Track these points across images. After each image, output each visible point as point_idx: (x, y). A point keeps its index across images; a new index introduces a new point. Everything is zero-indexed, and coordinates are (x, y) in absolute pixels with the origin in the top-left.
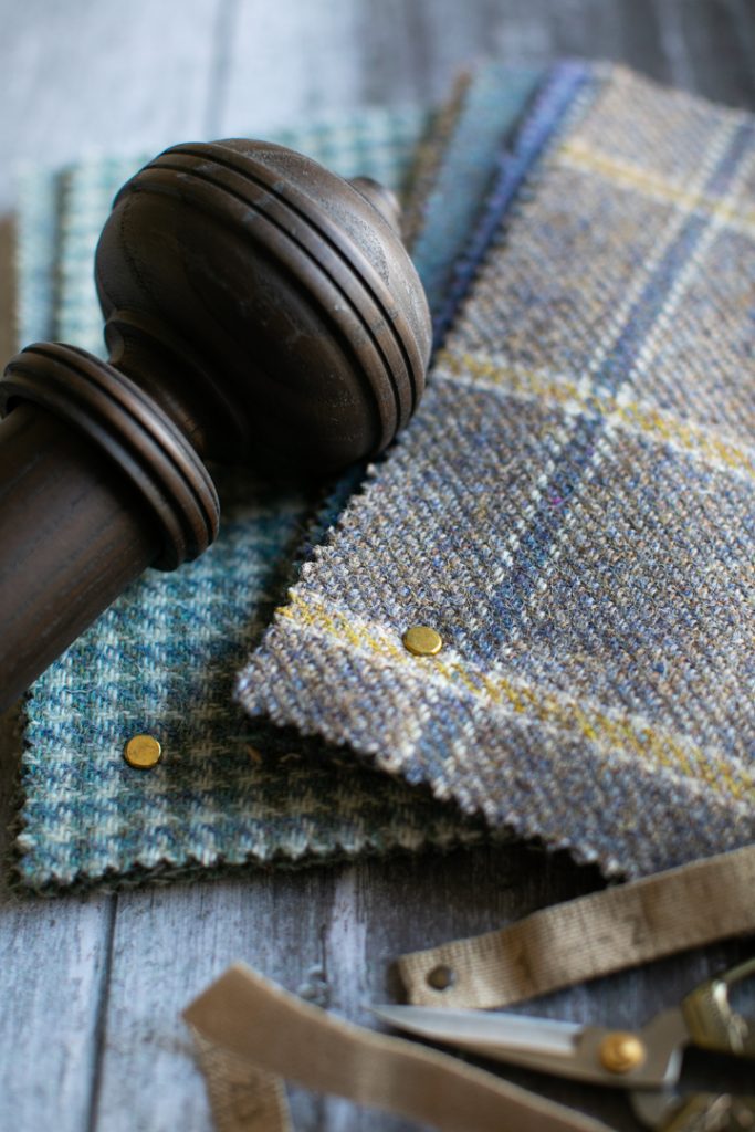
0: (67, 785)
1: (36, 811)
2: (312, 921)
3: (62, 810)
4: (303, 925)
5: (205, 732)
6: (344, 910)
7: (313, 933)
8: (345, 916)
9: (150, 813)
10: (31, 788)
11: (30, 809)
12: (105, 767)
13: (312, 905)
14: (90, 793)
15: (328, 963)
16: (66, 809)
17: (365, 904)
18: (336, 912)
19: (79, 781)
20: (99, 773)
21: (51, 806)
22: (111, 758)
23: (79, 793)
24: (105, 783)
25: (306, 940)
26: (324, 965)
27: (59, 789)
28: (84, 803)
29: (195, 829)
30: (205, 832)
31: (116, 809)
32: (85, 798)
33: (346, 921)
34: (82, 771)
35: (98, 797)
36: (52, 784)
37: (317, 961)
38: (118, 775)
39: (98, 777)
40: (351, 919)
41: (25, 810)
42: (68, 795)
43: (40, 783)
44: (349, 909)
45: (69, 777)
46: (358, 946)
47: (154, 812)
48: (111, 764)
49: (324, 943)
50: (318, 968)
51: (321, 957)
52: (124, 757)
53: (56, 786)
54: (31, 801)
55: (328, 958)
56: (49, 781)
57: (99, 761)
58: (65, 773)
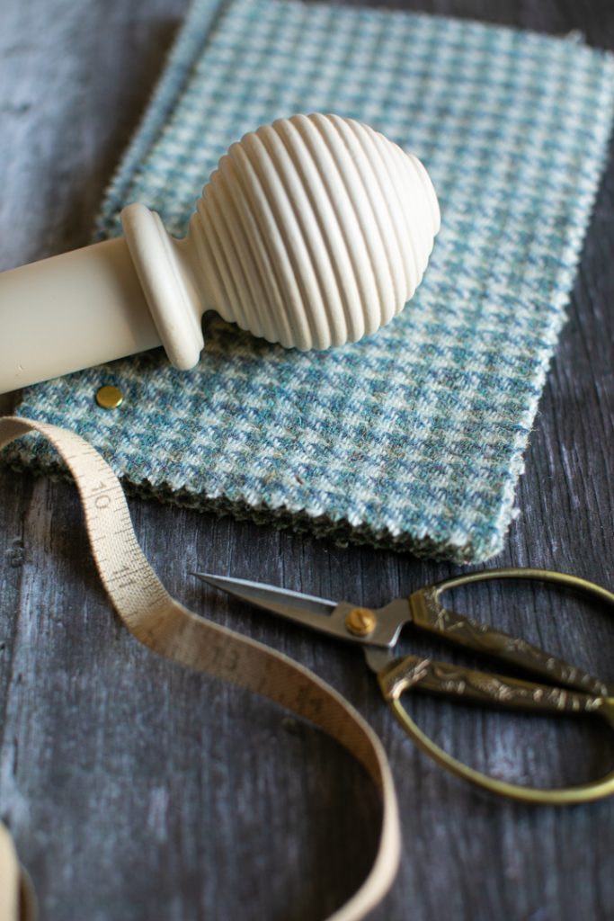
0: (51, 402)
1: (26, 411)
2: (16, 510)
3: (41, 416)
4: (11, 512)
5: (155, 397)
6: (38, 503)
7: (17, 516)
8: (39, 506)
9: (95, 436)
10: (28, 396)
11: (21, 408)
12: (81, 399)
13: (17, 499)
14: (64, 412)
15: (25, 536)
16: (44, 417)
17: (53, 498)
18: (33, 503)
19: (60, 402)
20: (75, 401)
21: (35, 411)
22: (87, 395)
23: (57, 409)
24: (76, 409)
25: (12, 522)
26: (23, 537)
27: (45, 402)
28: (56, 417)
29: (118, 454)
30: (123, 458)
31: (76, 427)
32: (59, 414)
33: (40, 509)
34: (65, 397)
35: (68, 416)
36: (42, 398)
37: (18, 535)
38: (87, 407)
39: (73, 404)
40: (43, 507)
41: (18, 409)
42: (49, 408)
43: (35, 394)
44: (42, 501)
45: (55, 397)
46: (46, 525)
47: (98, 436)
48: (86, 398)
49: (23, 523)
50: (19, 538)
51: (21, 532)
52: (95, 397)
53: (44, 399)
54: (24, 404)
55: (26, 532)
56: (41, 395)
57: (78, 394)
58: (54, 394)
